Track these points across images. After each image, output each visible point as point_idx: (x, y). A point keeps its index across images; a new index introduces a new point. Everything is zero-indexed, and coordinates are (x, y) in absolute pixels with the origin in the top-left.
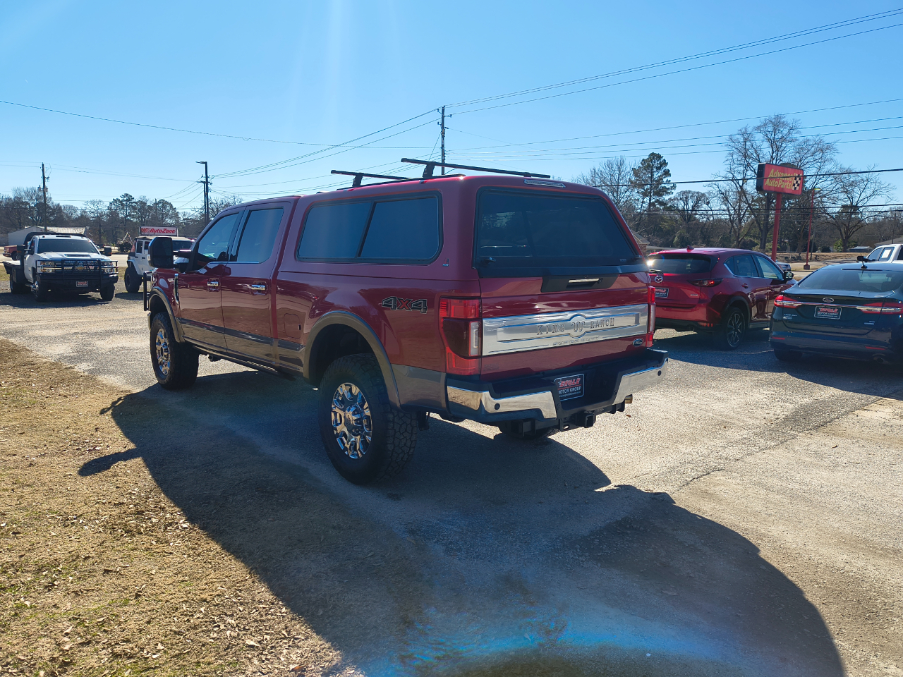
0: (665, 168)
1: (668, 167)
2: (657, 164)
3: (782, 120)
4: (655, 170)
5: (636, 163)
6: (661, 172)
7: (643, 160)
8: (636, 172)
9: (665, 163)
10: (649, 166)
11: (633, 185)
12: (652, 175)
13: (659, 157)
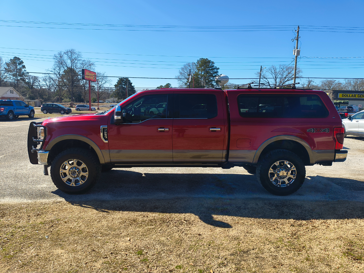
0: (23, 65)
1: (24, 64)
2: (18, 62)
3: (74, 51)
4: (18, 64)
5: (8, 61)
6: (21, 66)
7: (11, 59)
8: (8, 64)
9: (22, 62)
10: (14, 62)
11: (7, 71)
12: (16, 67)
13: (19, 59)
